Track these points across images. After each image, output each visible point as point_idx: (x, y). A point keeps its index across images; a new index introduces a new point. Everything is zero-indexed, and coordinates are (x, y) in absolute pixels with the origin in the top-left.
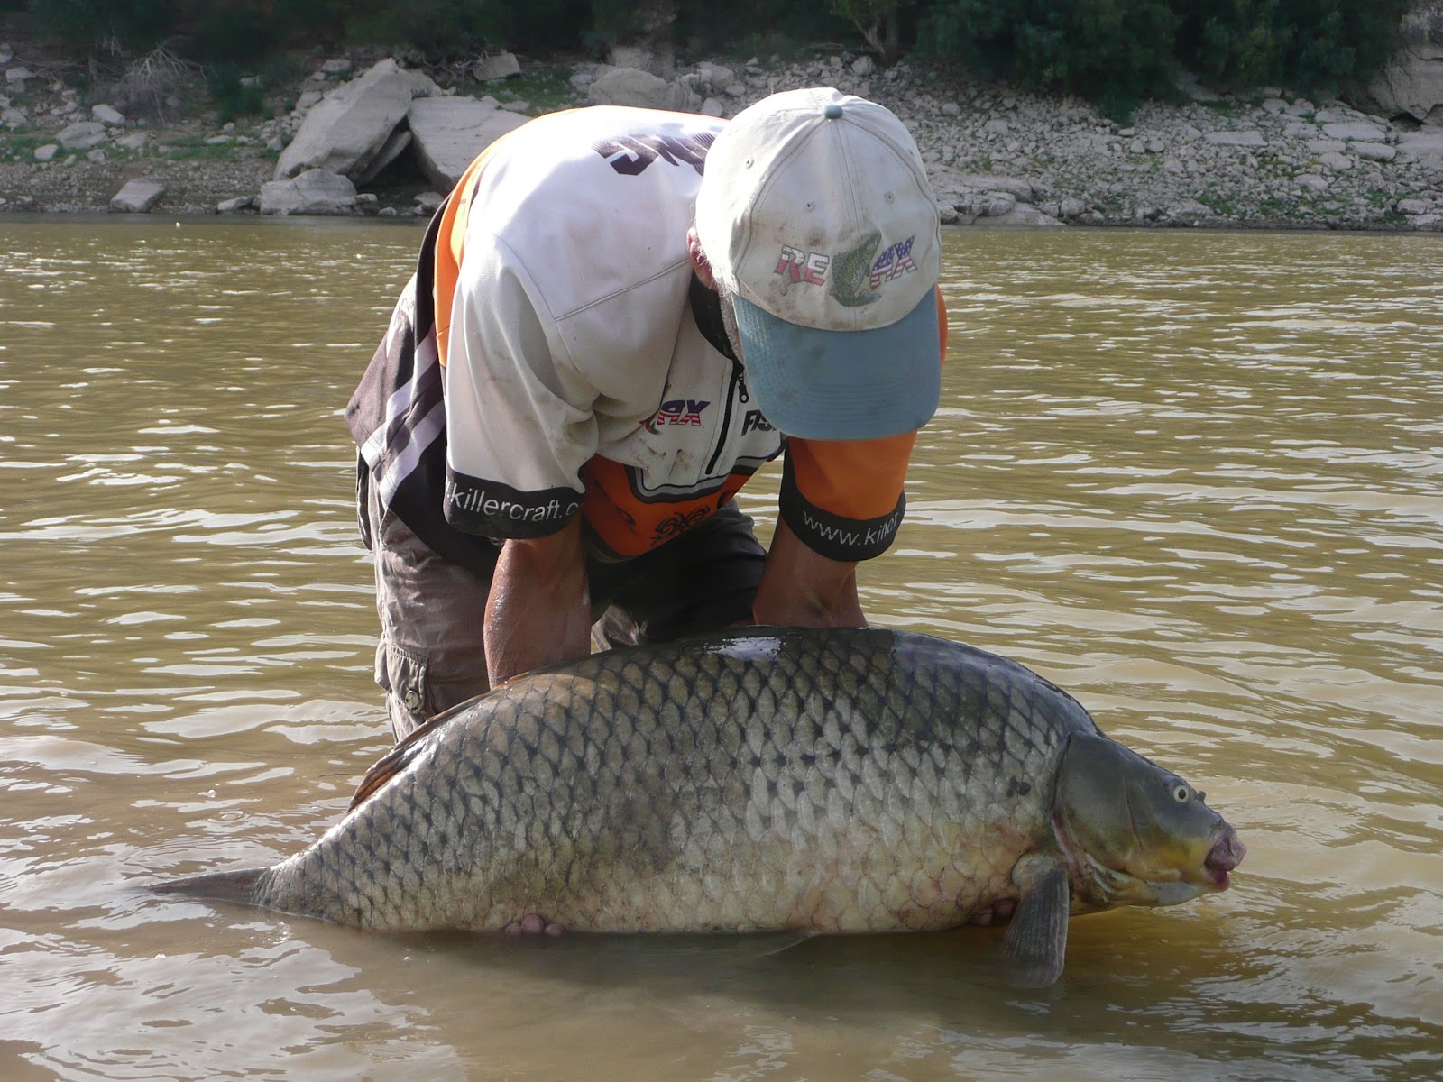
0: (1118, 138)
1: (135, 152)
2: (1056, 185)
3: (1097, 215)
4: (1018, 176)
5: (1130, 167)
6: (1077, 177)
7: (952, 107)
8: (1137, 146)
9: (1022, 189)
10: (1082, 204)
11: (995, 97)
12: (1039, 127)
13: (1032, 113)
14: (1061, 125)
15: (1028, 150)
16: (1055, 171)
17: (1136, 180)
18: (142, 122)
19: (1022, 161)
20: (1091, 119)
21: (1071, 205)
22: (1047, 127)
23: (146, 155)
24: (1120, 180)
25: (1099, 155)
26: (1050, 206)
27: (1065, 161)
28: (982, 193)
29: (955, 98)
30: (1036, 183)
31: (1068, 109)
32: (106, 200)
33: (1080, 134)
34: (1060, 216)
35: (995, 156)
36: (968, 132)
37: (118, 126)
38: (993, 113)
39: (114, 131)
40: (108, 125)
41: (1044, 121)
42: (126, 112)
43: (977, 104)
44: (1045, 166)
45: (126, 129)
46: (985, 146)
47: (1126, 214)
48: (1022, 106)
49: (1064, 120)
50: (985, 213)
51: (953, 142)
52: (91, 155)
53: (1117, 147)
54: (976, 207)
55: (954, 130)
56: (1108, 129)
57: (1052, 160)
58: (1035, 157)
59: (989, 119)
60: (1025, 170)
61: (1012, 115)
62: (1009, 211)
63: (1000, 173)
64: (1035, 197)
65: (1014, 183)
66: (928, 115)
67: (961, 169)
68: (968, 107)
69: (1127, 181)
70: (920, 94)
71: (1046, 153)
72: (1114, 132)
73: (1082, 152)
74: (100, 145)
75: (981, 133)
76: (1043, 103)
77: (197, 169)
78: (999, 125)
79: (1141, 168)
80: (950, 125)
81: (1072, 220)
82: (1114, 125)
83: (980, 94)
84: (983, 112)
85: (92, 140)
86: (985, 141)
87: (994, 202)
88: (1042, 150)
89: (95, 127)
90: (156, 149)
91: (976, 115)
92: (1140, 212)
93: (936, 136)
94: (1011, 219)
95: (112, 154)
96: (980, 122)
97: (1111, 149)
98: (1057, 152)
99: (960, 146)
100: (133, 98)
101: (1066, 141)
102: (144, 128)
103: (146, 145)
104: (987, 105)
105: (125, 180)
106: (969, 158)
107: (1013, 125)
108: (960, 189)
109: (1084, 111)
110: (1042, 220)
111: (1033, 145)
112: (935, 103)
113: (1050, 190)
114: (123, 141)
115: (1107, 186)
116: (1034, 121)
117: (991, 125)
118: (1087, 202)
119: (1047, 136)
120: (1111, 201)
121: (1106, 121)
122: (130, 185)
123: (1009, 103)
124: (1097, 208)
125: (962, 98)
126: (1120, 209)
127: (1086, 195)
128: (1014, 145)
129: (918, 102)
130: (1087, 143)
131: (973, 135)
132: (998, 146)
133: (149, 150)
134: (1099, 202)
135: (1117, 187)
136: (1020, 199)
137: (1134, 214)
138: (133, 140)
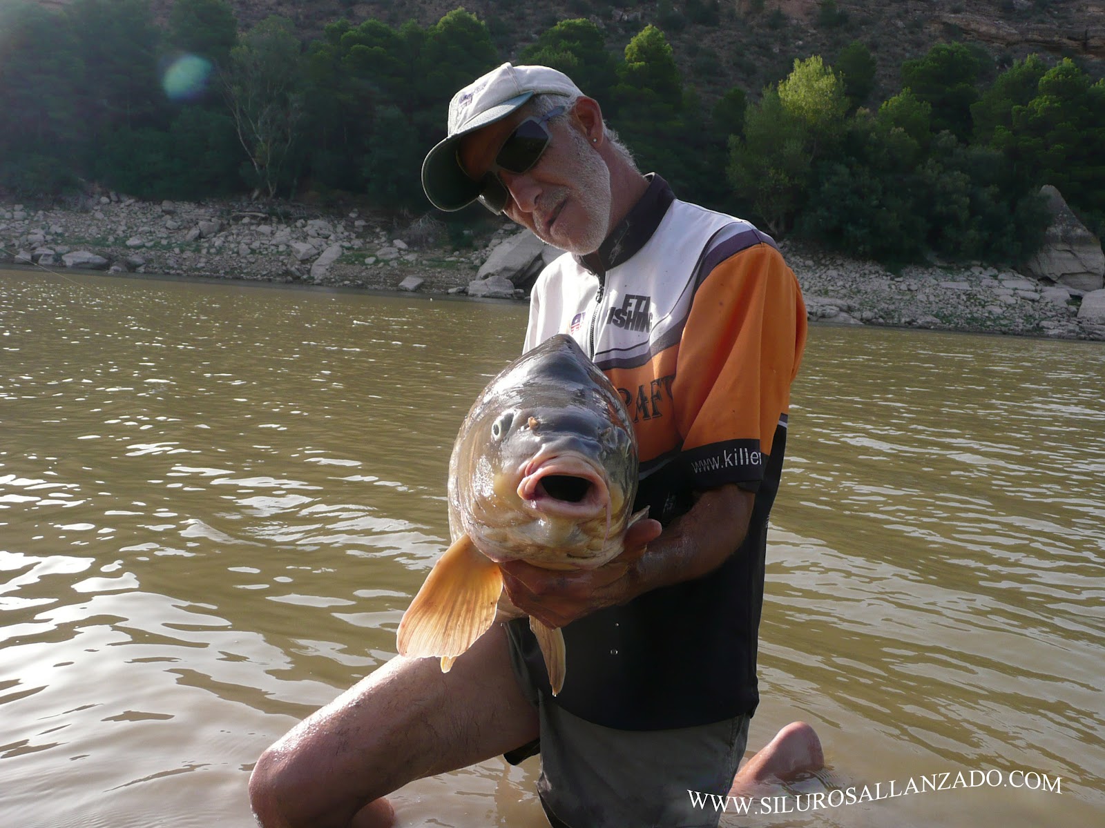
0: (894, 282)
1: (412, 263)
2: (861, 304)
3: (881, 320)
4: (841, 298)
5: (899, 297)
6: (872, 301)
7: (810, 263)
8: (903, 287)
9: (843, 305)
10: (873, 314)
11: (832, 259)
12: (853, 275)
13: (851, 268)
14: (865, 274)
15: (847, 286)
16: (860, 297)
17: (902, 304)
18: (415, 249)
19: (843, 291)
20: (881, 272)
21: (867, 314)
22: (858, 275)
23: (416, 265)
24: (893, 303)
25: (883, 291)
26: (857, 314)
27: (866, 293)
28: (822, 306)
29: (812, 258)
30: (850, 302)
31: (868, 267)
32: (396, 285)
33: (874, 280)
34: (862, 320)
35: (831, 288)
36: (817, 275)
37: (405, 250)
38: (831, 267)
39: (402, 252)
40: (400, 249)
41: (856, 272)
42: (409, 244)
43: (823, 261)
44: (855, 294)
45: (408, 251)
46: (826, 283)
47: (896, 321)
48: (846, 264)
49: (867, 272)
50: (823, 316)
51: (809, 280)
52: (391, 263)
53: (893, 287)
54: (819, 313)
55: (810, 274)
56: (889, 278)
57: (859, 292)
58: (851, 290)
59: (828, 269)
60: (845, 296)
61: (840, 268)
62: (836, 316)
63: (832, 297)
64: (850, 310)
65: (839, 302)
66: (797, 266)
67: (813, 294)
68: (818, 263)
69: (897, 304)
70: (794, 255)
71: (856, 288)
72: (892, 279)
73: (875, 288)
74: (397, 259)
75: (823, 276)
76: (857, 263)
77: (440, 273)
78: (833, 273)
79: (905, 298)
80: (808, 271)
81: (868, 322)
82: (893, 276)
83: (825, 257)
84: (825, 266)
85: (392, 257)
86: (826, 280)
87: (828, 311)
88: (854, 286)
89: (394, 250)
90: (421, 262)
91: (822, 267)
92: (903, 320)
93: (801, 276)
94: (836, 320)
95: (401, 263)
96: (824, 271)
97: (890, 287)
98: (862, 288)
99: (813, 282)
100: (412, 237)
101: (867, 282)
102: (416, 252)
103: (417, 260)
104: (828, 263)
105: (406, 276)
106: (817, 288)
107: (840, 273)
108: (812, 304)
109: (877, 268)
110: (852, 321)
111: (850, 283)
112: (802, 260)
113: (857, 306)
114: (406, 257)
115: (887, 306)
116: (851, 272)
117: (829, 272)
118: (876, 313)
119: (858, 279)
120: (888, 314)
121: (888, 274)
122: (408, 278)
123: (839, 262)
124: (881, 317)
125: (815, 258)
126: (893, 318)
127: (876, 310)
128: (840, 283)
129: (793, 259)
130: (877, 284)
131: (820, 277)
132: (832, 283)
133: (418, 262)
134: (881, 313)
135: (892, 307)
136: (841, 310)
137: (900, 321)
138: (411, 257)
